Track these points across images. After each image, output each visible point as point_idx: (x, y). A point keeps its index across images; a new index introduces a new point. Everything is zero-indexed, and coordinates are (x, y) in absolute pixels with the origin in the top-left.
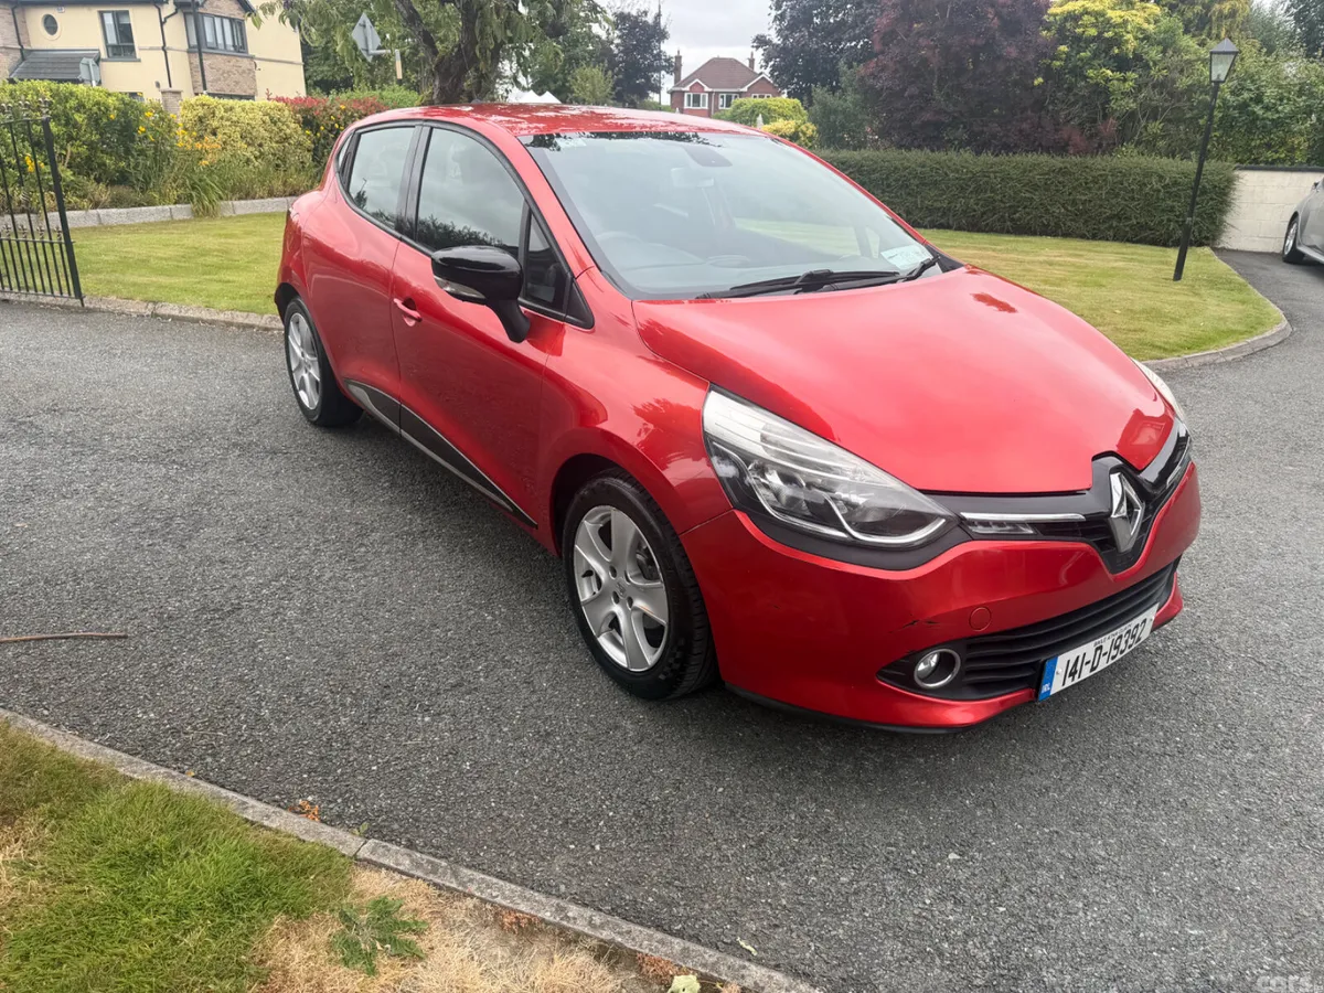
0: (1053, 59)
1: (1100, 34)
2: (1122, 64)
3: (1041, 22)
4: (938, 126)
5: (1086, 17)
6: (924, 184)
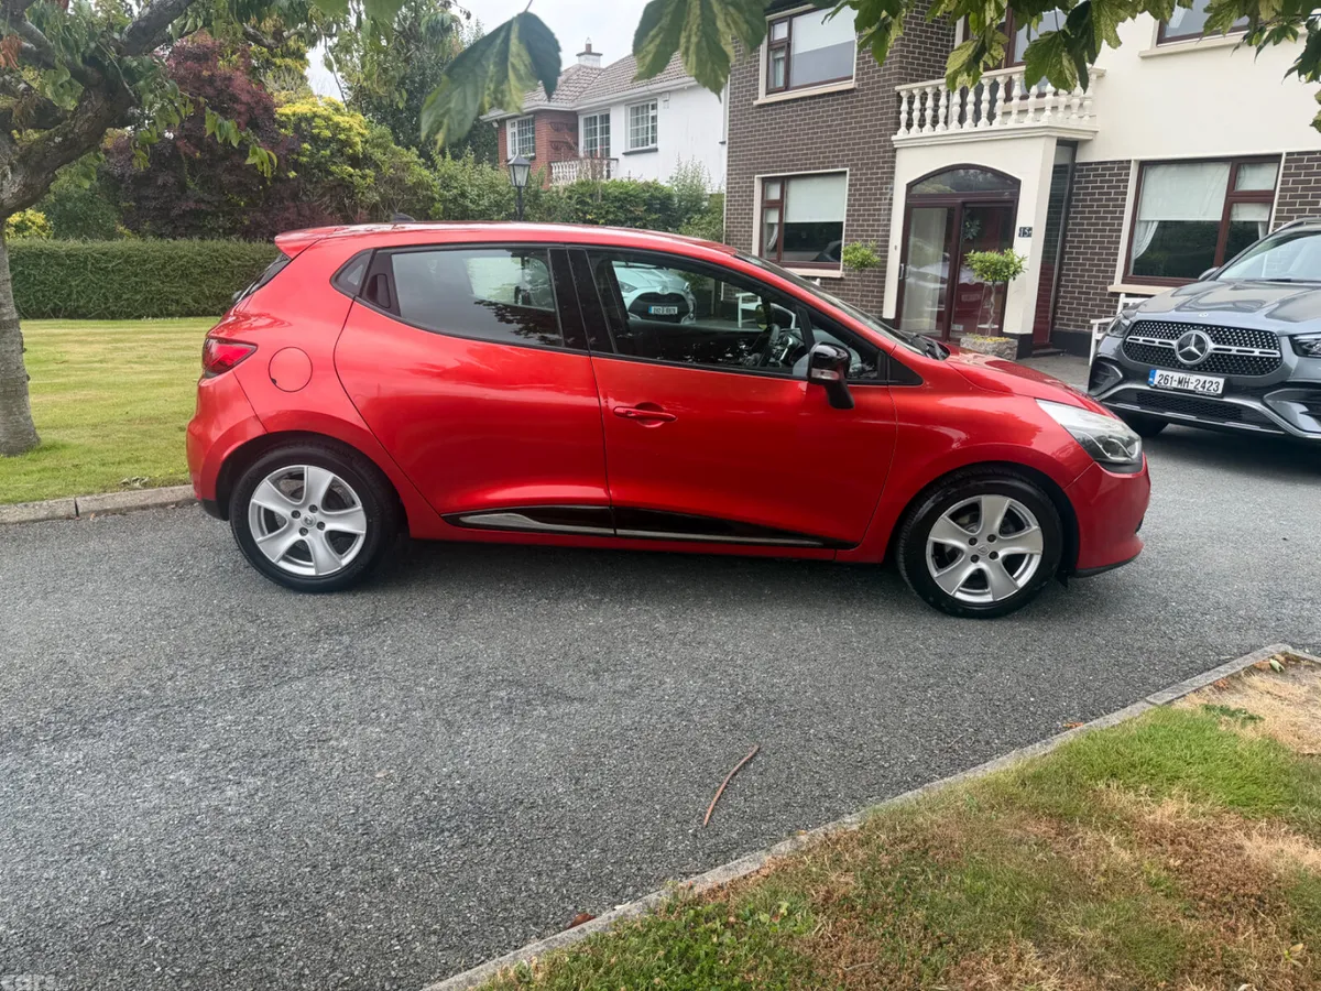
0: (299, 154)
1: (334, 135)
2: (355, 161)
3: (275, 120)
4: (196, 214)
5: (316, 120)
6: (207, 273)
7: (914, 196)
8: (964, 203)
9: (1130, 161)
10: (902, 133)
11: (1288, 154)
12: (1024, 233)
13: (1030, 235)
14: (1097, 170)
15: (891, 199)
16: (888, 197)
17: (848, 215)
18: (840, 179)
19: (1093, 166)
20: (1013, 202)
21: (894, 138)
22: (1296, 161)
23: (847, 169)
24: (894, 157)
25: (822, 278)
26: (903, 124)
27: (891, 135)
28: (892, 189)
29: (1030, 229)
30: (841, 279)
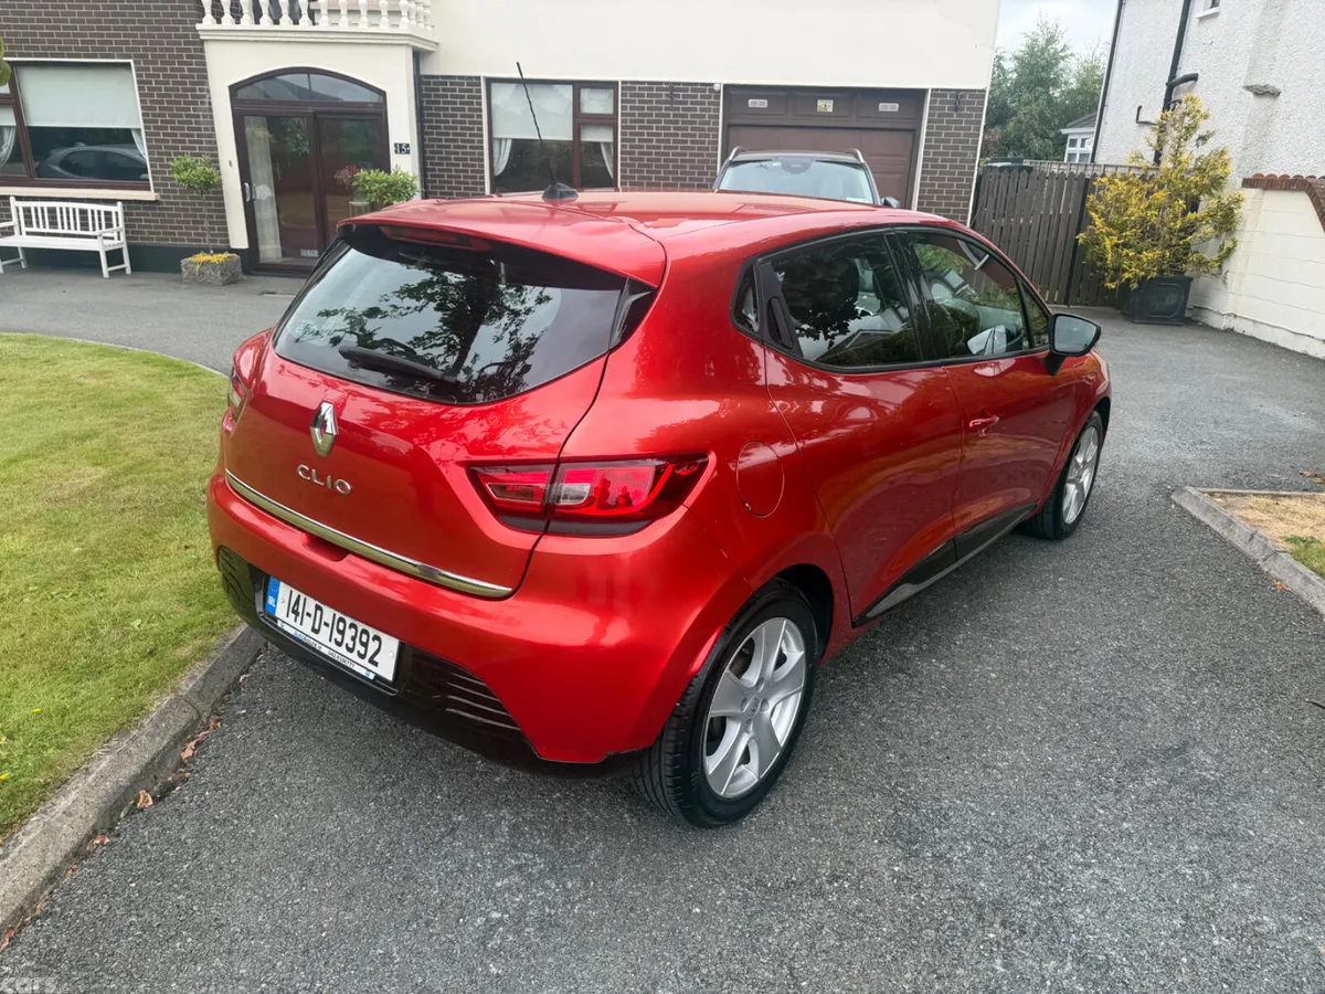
7: (242, 101)
8: (315, 113)
9: (478, 78)
10: (208, 21)
11: (623, 82)
12: (402, 150)
13: (408, 152)
14: (462, 84)
15: (210, 103)
16: (207, 100)
17: (145, 121)
18: (124, 72)
19: (457, 80)
20: (379, 114)
21: (198, 26)
22: (629, 89)
23: (131, 61)
24: (202, 50)
25: (124, 201)
26: (208, 10)
27: (194, 23)
28: (208, 91)
29: (408, 146)
30: (156, 202)
